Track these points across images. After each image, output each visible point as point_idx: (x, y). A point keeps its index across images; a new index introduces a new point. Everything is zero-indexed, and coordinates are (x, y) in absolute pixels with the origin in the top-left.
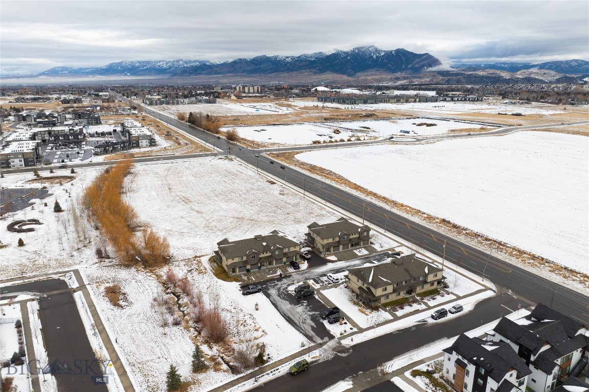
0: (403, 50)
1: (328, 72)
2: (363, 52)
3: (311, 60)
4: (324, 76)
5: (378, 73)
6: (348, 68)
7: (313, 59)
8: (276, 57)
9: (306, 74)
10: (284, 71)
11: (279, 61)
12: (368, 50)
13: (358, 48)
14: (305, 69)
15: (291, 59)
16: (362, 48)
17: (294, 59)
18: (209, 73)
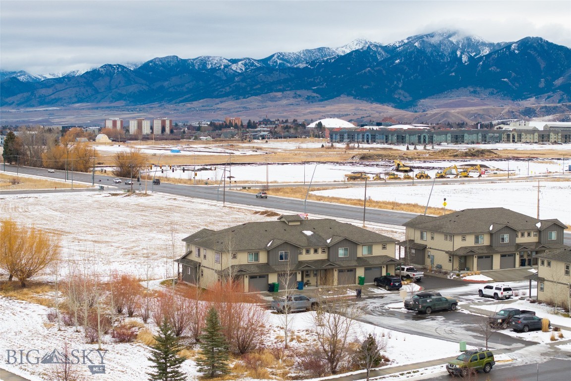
0: (539, 40)
1: (343, 98)
2: (433, 46)
3: (298, 68)
4: (332, 107)
5: (476, 100)
6: (396, 88)
7: (302, 66)
8: (203, 62)
9: (284, 102)
10: (227, 95)
11: (214, 70)
12: (446, 42)
13: (419, 38)
14: (282, 91)
15: (245, 65)
16: (431, 35)
17: (252, 64)
18: (26, 103)
